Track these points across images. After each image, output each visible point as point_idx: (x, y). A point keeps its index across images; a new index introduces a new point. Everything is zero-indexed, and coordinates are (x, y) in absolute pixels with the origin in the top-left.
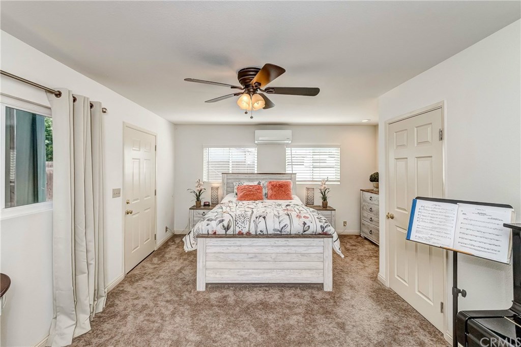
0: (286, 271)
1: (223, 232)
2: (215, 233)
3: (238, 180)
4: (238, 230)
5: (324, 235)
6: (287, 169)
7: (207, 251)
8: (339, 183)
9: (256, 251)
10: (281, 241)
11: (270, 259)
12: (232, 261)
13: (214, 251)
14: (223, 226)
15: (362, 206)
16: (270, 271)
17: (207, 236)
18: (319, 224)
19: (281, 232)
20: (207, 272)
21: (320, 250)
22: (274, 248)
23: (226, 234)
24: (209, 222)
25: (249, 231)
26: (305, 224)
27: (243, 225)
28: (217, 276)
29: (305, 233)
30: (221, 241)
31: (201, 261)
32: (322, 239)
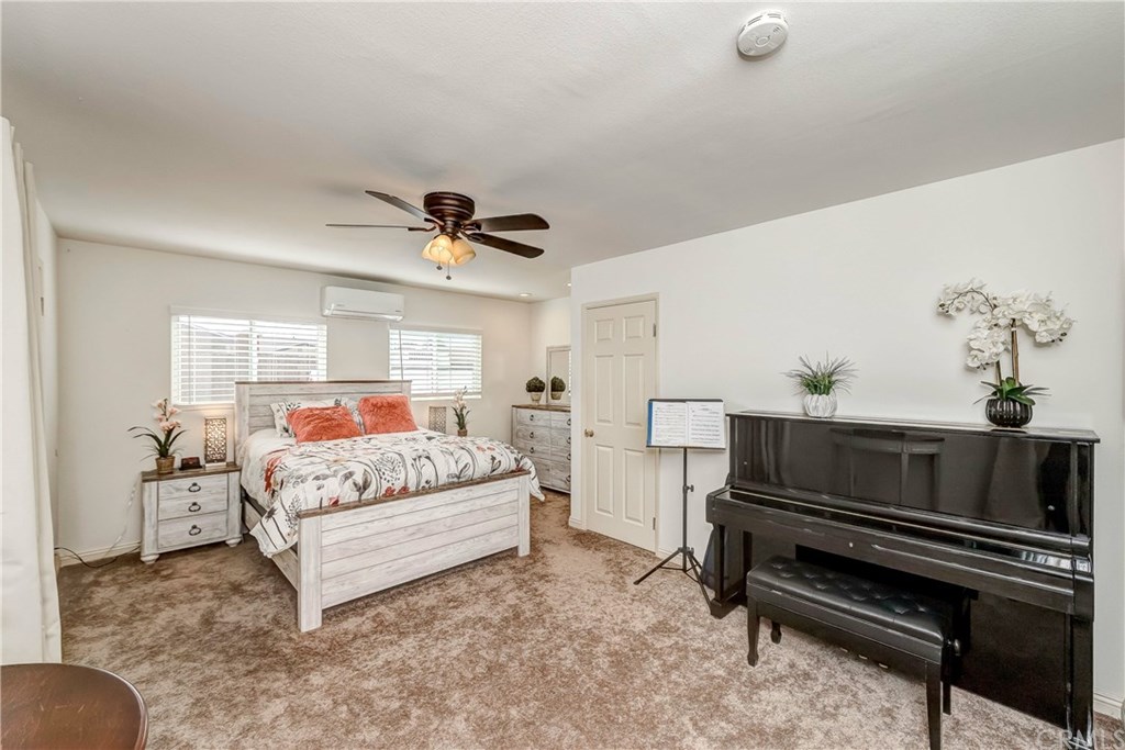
0: (468, 542)
1: (353, 496)
2: (336, 502)
3: (279, 398)
4: (385, 485)
5: (519, 471)
6: (391, 372)
7: (325, 542)
8: (480, 397)
9: (420, 520)
10: (461, 493)
11: (443, 529)
12: (378, 548)
13: (340, 539)
14: (355, 485)
15: (515, 432)
16: (443, 549)
17: (321, 511)
18: (513, 456)
19: (459, 478)
20: (325, 586)
21: (514, 496)
22: (449, 508)
23: (360, 500)
24: (320, 482)
25: (406, 484)
26: (493, 458)
27: (394, 475)
28: (346, 588)
29: (495, 473)
30: (356, 513)
31: (312, 566)
32: (516, 479)
